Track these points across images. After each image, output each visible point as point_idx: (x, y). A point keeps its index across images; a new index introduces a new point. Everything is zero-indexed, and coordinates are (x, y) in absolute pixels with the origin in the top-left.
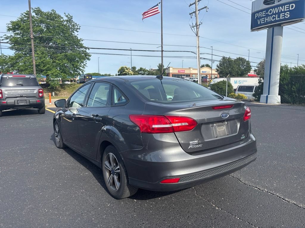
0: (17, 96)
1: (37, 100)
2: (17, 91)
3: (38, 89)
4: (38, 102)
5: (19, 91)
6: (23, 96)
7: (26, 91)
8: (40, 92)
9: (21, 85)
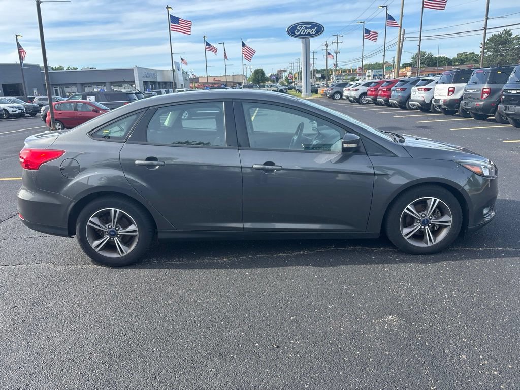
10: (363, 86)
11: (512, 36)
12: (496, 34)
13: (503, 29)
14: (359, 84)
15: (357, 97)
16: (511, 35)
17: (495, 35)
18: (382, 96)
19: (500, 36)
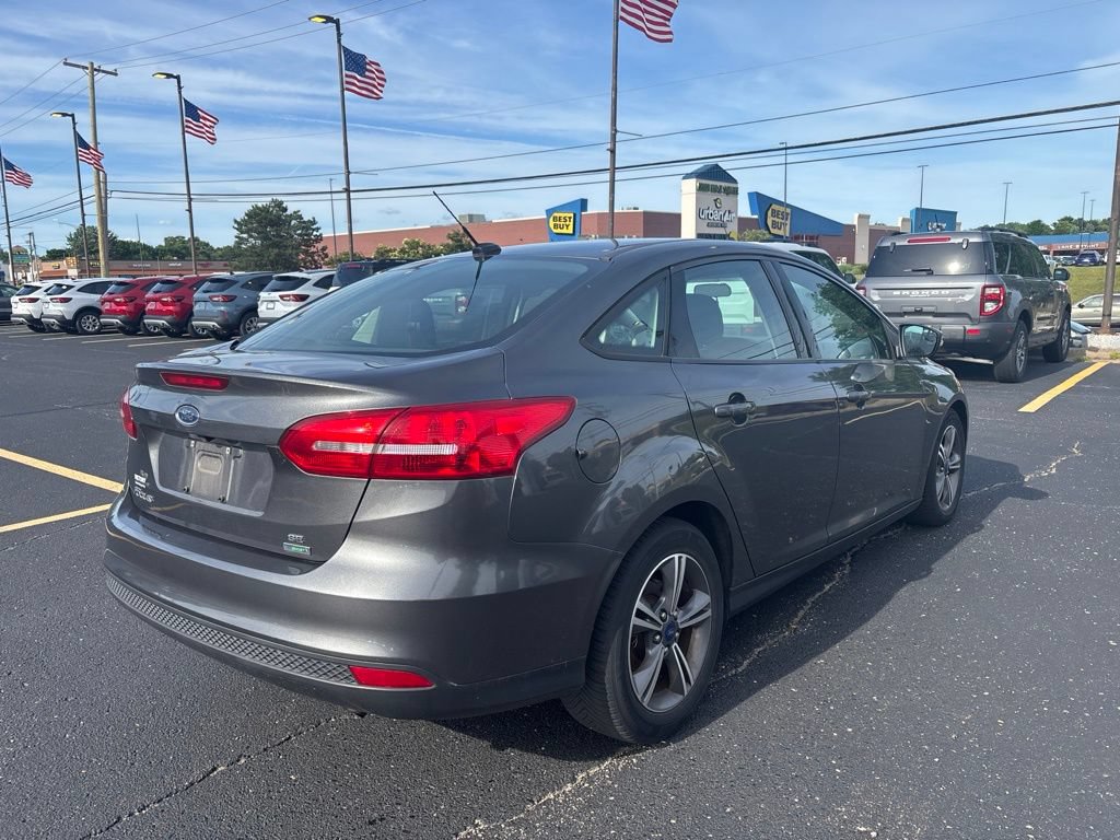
0: (906, 309)
1: (968, 327)
2: (907, 292)
3: (983, 284)
4: (969, 337)
5: (913, 292)
6: (925, 309)
7: (937, 292)
8: (984, 298)
9: (924, 273)
10: (79, 290)
11: (288, 213)
12: (260, 205)
13: (269, 199)
14: (69, 287)
15: (69, 317)
16: (285, 210)
17: (257, 208)
18: (157, 313)
19: (265, 209)
